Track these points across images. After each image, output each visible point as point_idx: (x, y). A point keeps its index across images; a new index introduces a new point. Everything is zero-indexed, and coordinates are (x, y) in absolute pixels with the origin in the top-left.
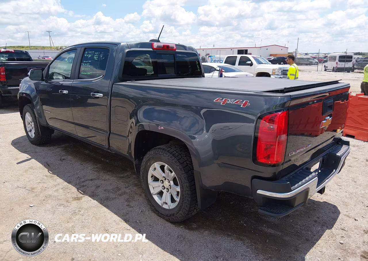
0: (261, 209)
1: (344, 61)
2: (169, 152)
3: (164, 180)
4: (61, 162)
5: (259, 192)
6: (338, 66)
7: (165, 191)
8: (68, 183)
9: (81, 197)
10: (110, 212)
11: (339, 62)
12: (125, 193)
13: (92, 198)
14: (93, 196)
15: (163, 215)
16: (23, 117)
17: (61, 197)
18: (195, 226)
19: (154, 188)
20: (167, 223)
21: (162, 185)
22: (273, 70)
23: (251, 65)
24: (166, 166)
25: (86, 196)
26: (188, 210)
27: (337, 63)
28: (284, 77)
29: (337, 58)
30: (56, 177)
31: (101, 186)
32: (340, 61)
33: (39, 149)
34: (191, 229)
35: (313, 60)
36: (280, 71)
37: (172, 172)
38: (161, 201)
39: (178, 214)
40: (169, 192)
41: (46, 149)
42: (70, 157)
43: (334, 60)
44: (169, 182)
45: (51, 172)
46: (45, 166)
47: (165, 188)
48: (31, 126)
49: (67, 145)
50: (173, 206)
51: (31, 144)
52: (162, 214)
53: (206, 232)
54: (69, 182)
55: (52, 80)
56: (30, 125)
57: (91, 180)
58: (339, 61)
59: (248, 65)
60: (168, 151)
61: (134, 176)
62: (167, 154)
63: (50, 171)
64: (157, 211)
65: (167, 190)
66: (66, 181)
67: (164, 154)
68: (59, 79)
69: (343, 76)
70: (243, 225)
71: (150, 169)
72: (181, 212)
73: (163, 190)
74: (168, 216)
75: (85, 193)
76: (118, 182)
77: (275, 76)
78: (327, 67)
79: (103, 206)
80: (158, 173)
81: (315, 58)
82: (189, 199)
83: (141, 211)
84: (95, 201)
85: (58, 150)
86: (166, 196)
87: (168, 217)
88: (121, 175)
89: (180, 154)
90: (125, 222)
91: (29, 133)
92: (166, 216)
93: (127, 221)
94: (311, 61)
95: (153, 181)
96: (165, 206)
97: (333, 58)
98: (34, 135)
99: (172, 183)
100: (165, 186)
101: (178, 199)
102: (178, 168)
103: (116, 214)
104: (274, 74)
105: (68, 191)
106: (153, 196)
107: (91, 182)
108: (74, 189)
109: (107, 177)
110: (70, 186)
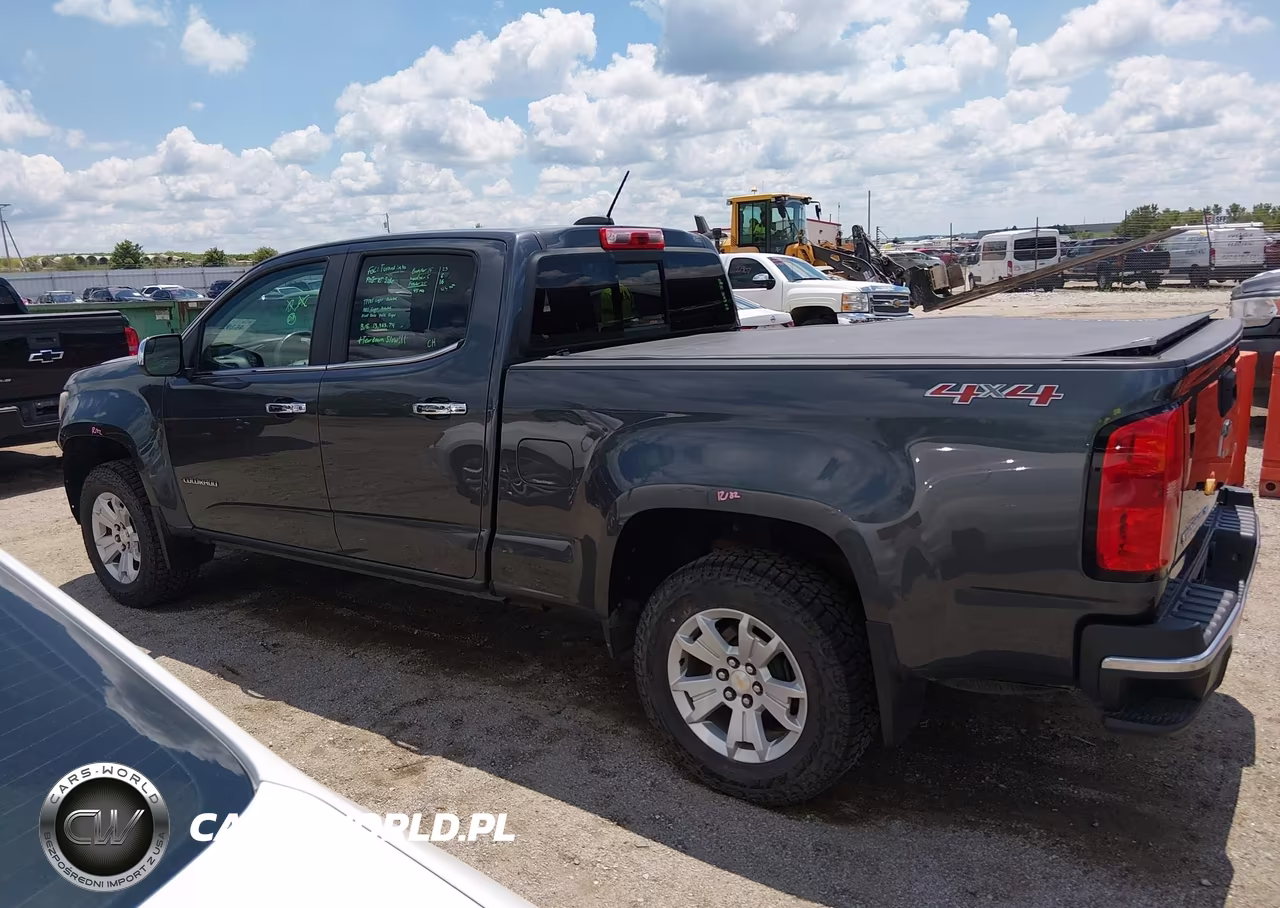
0: (1114, 717)
1: (1030, 257)
2: (755, 574)
3: (730, 670)
4: (270, 656)
5: (1110, 663)
6: (1016, 273)
7: (736, 705)
8: (342, 721)
9: (418, 763)
10: (547, 798)
11: (1016, 262)
12: (562, 733)
13: (457, 762)
14: (458, 753)
15: (742, 785)
16: (82, 512)
17: (346, 770)
18: (849, 809)
19: (693, 699)
20: (755, 810)
21: (725, 684)
22: (845, 297)
23: (770, 284)
24: (745, 619)
25: (434, 758)
26: (840, 756)
27: (1010, 264)
28: (878, 319)
29: (1010, 249)
30: (284, 708)
31: (465, 719)
32: (1018, 256)
33: (160, 619)
34: (844, 820)
35: (927, 259)
36: (866, 300)
37: (767, 639)
38: (725, 740)
39: (802, 775)
40: (756, 705)
41: (186, 616)
42: (294, 638)
43: (1000, 254)
44: (754, 673)
45: (256, 694)
46: (221, 675)
47: (734, 694)
48: (119, 541)
49: (257, 595)
50: (775, 751)
51: (118, 606)
52: (736, 784)
53: (897, 825)
54: (345, 720)
55: (214, 373)
56: (111, 539)
57: (419, 703)
58: (1015, 257)
59: (760, 284)
60: (751, 570)
61: (558, 676)
62: (749, 580)
63: (249, 691)
64: (712, 774)
65: (746, 700)
66: (331, 717)
67: (739, 580)
68: (236, 366)
69: (1034, 302)
70: (996, 786)
71: (678, 635)
72: (813, 767)
73: (729, 704)
74: (762, 788)
75: (423, 747)
76: (514, 699)
77: (852, 315)
78: (979, 279)
79: (513, 781)
80: (711, 647)
81: (929, 252)
82: (847, 720)
83: (649, 783)
84: (474, 770)
85: (234, 616)
86: (745, 723)
87: (760, 791)
88: (514, 677)
89: (794, 577)
90: (618, 824)
91: (111, 568)
92: (752, 787)
93: (622, 821)
94: (921, 262)
95: (686, 675)
96: (743, 756)
97: (997, 250)
98: (133, 574)
99: (765, 674)
100: (737, 689)
101: (796, 727)
102: (798, 619)
103: (573, 803)
104: (847, 309)
105: (361, 749)
106: (690, 726)
107: (422, 712)
108: (379, 742)
109: (470, 688)
110: (355, 731)
